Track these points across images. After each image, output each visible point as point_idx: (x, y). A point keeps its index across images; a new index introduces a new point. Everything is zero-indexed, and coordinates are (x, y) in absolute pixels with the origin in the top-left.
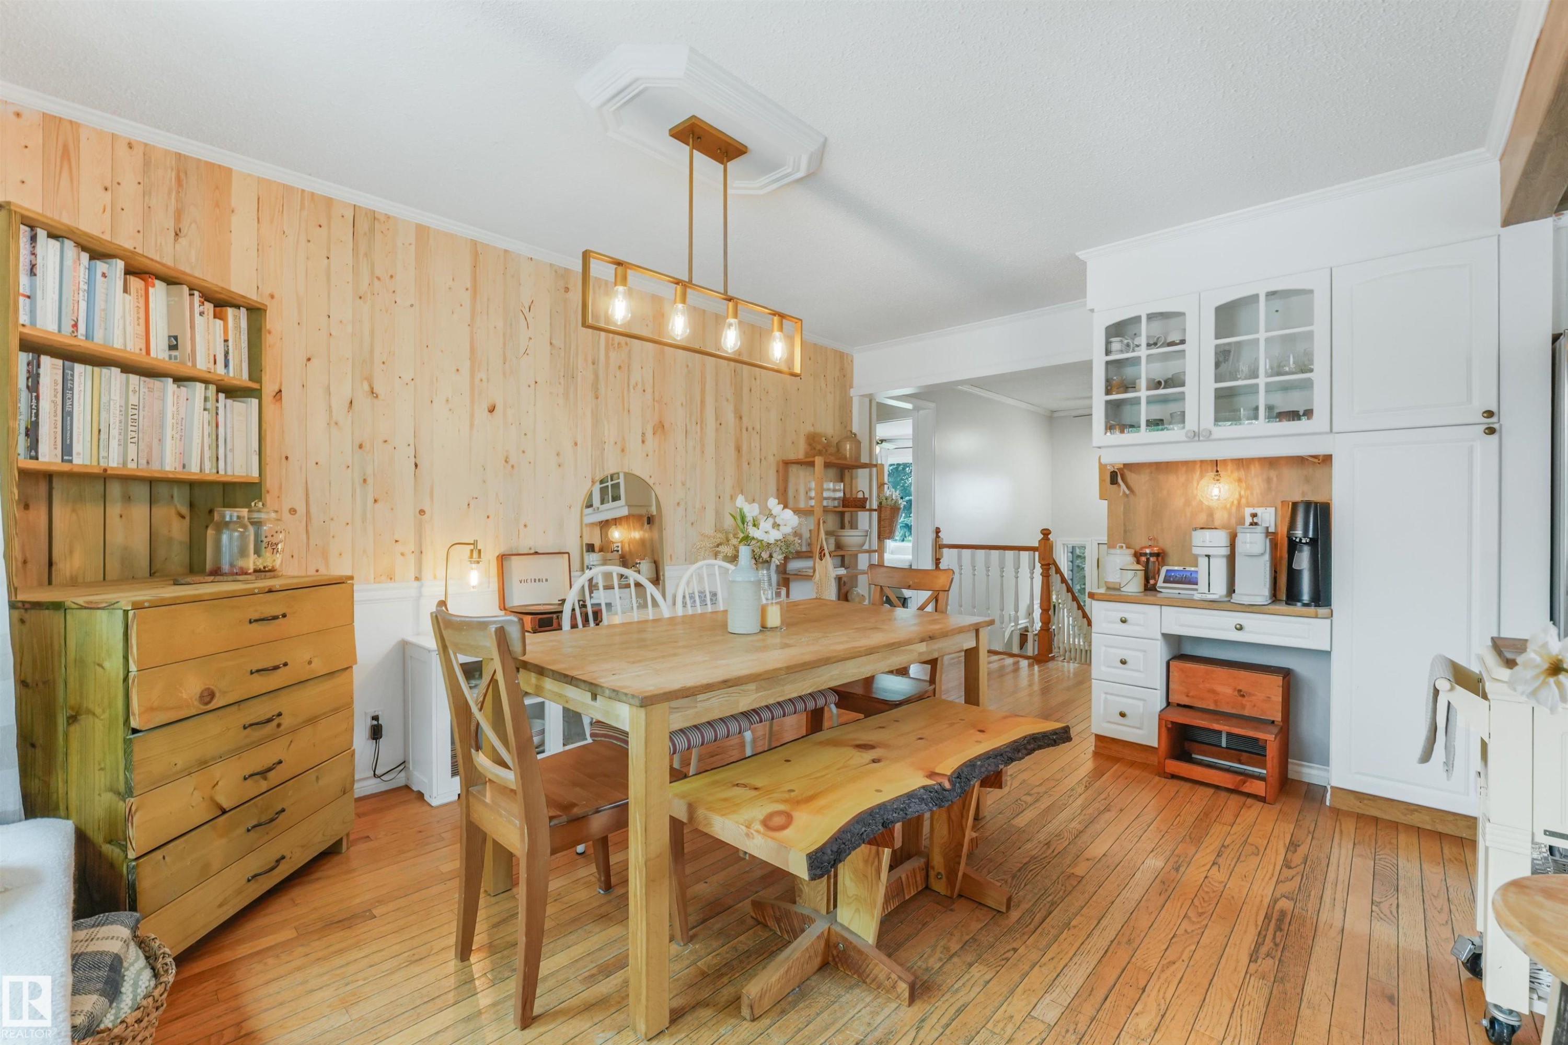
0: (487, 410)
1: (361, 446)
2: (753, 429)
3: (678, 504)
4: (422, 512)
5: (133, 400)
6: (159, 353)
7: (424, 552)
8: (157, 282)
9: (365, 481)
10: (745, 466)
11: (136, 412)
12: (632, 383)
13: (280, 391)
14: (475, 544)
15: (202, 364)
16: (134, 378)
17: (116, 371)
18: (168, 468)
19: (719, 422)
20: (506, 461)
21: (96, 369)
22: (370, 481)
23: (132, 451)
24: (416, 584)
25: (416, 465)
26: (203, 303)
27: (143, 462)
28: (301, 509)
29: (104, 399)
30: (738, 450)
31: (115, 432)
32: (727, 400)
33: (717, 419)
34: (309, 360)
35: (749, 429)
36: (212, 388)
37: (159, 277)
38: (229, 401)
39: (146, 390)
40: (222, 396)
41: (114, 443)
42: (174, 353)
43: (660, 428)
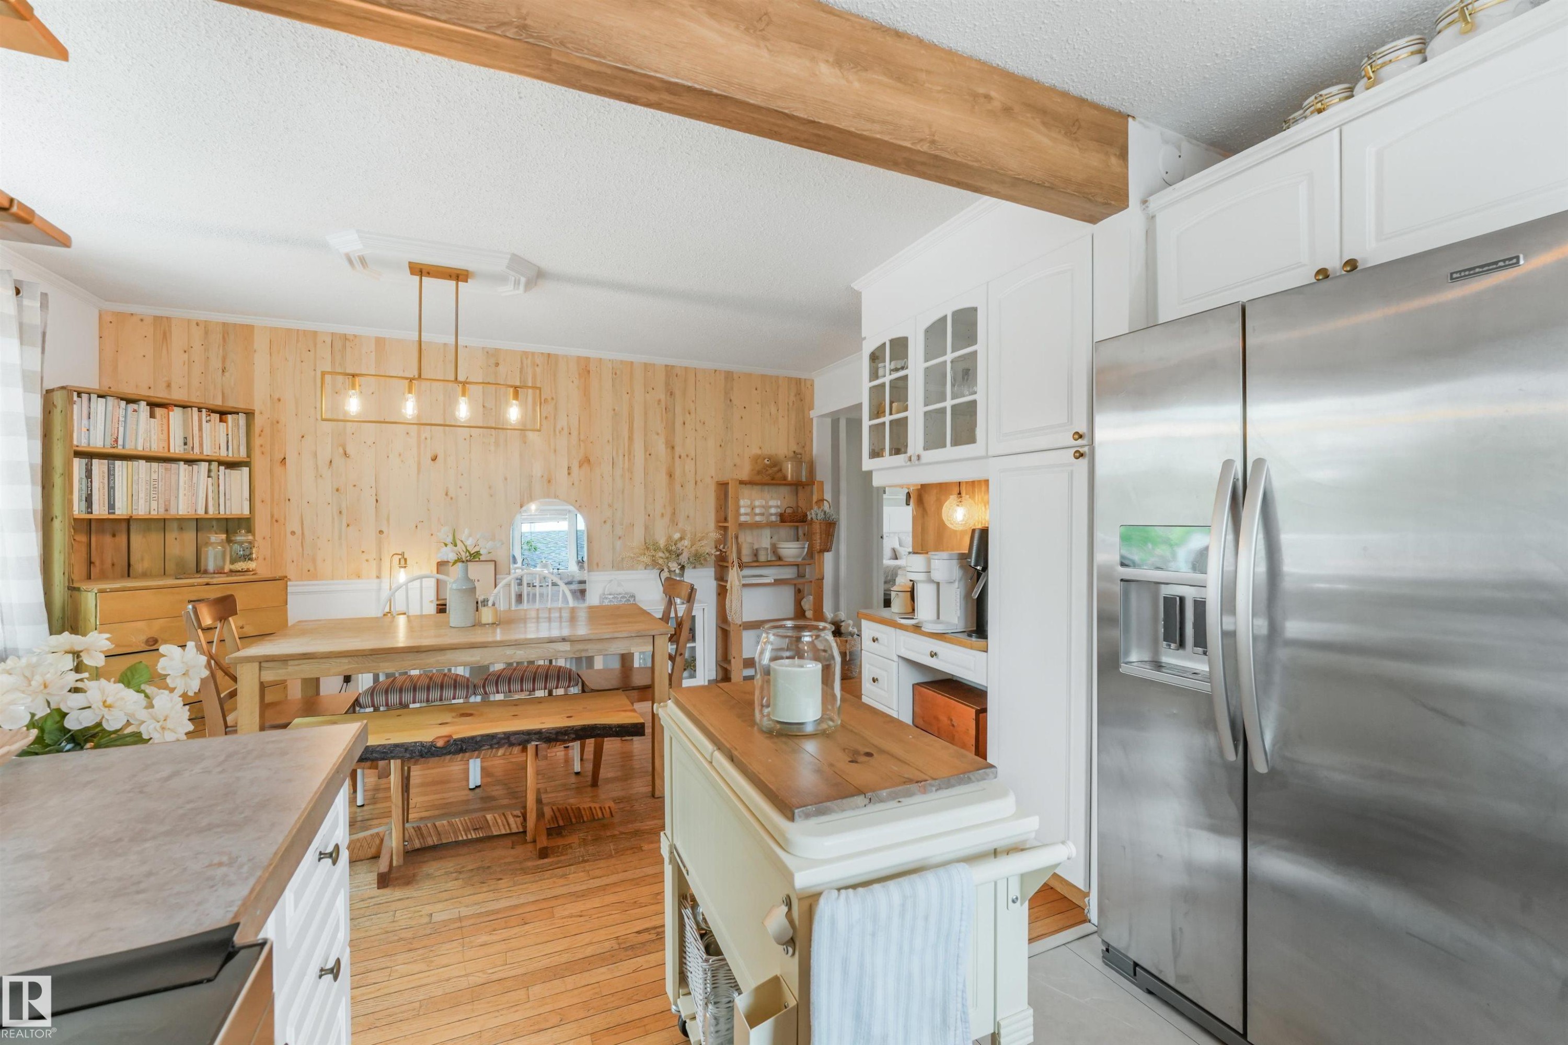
0: (430, 459)
1: (337, 490)
2: (687, 456)
3: (605, 522)
4: (381, 532)
5: (155, 476)
6: (177, 449)
7: (383, 559)
8: (175, 408)
9: (340, 512)
10: (678, 487)
11: (156, 483)
12: (559, 427)
13: (285, 458)
14: (403, 554)
15: (208, 451)
16: (155, 465)
17: (142, 462)
18: (180, 513)
19: (648, 453)
20: (447, 494)
21: (129, 463)
22: (344, 512)
23: (154, 505)
24: (377, 581)
25: (377, 501)
26: (210, 415)
27: (162, 510)
28: (299, 532)
29: (135, 478)
30: (671, 475)
31: (142, 495)
32: (658, 434)
33: (646, 451)
34: (303, 437)
35: (682, 457)
36: (215, 465)
37: (176, 406)
38: (228, 471)
39: (164, 471)
40: (222, 468)
41: (142, 502)
42: (186, 447)
43: (586, 461)
